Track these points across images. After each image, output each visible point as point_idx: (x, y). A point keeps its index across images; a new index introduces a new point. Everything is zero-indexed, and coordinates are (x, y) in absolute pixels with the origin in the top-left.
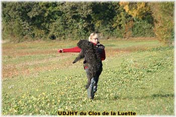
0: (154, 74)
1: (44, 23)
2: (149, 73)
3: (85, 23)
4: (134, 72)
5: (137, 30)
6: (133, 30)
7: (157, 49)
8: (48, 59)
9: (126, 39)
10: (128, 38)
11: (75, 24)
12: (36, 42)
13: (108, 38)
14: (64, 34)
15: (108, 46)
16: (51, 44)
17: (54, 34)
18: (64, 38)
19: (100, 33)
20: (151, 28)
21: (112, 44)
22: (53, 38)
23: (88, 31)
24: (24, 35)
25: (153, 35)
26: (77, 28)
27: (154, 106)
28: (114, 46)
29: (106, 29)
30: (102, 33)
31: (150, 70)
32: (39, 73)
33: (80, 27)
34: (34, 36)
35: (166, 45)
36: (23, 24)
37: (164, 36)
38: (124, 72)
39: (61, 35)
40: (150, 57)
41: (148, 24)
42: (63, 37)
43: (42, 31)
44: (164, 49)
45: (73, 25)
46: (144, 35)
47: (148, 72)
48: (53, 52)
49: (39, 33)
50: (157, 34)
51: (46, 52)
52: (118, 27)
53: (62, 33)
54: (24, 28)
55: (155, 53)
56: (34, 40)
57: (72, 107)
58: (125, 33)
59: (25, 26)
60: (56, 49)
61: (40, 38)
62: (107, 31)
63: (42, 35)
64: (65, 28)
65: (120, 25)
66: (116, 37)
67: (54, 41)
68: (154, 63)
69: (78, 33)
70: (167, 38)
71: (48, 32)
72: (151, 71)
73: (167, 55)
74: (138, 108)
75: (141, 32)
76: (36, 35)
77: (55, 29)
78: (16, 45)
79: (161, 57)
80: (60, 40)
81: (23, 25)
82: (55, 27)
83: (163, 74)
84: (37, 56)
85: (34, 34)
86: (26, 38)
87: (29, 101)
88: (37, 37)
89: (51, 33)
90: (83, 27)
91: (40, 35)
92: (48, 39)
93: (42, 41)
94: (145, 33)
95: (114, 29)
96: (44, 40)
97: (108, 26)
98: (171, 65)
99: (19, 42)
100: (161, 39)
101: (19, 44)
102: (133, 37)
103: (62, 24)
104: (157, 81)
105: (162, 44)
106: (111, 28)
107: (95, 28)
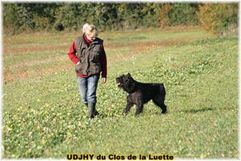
0: (199, 76)
1: (48, 8)
2: (192, 75)
3: (104, 8)
4: (172, 74)
5: (176, 16)
6: (169, 17)
7: (203, 42)
8: (54, 57)
9: (160, 28)
10: (163, 28)
11: (90, 9)
12: (38, 34)
13: (136, 28)
14: (76, 23)
15: (136, 38)
16: (58, 36)
17: (62, 22)
18: (75, 29)
19: (125, 20)
20: (194, 13)
21: (142, 35)
22: (61, 28)
23: (108, 18)
24: (20, 25)
25: (197, 22)
26: (93, 15)
27: (199, 120)
28: (145, 38)
29: (133, 15)
30: (127, 21)
31: (193, 70)
32: (42, 76)
33: (98, 13)
34: (34, 26)
35: (216, 37)
36: (19, 9)
37: (213, 24)
38: (158, 74)
39: (71, 25)
40: (193, 53)
41: (191, 8)
42: (75, 27)
43: (46, 18)
44: (212, 41)
45: (88, 10)
46: (185, 23)
47: (191, 73)
48: (61, 48)
49: (41, 23)
50: (203, 22)
51: (52, 49)
52: (149, 13)
53: (73, 22)
54: (20, 15)
55: (200, 47)
56: (34, 32)
57: (87, 123)
58: (159, 21)
59: (22, 13)
60: (65, 44)
61: (43, 29)
62: (134, 17)
63: (45, 25)
64: (76, 15)
65: (152, 10)
66: (146, 26)
67: (62, 32)
68: (199, 61)
69: (94, 21)
70: (216, 27)
71: (53, 20)
72: (194, 73)
73: (216, 50)
74: (176, 122)
75: (180, 19)
76: (37, 25)
77: (64, 16)
78: (9, 39)
79: (208, 53)
80: (70, 31)
81: (19, 12)
82: (63, 13)
83: (211, 76)
84: (38, 53)
85: (34, 24)
86: (24, 29)
87: (28, 115)
88: (39, 28)
89: (57, 22)
90: (101, 13)
91: (43, 24)
92: (53, 29)
93: (45, 34)
94: (186, 20)
95: (144, 15)
96: (48, 31)
97: (136, 11)
98: (221, 63)
99: (13, 35)
100: (208, 28)
101: (13, 37)
102: (170, 26)
103: (73, 9)
104: (202, 86)
105: (210, 35)
106: (139, 14)
107: (118, 14)
